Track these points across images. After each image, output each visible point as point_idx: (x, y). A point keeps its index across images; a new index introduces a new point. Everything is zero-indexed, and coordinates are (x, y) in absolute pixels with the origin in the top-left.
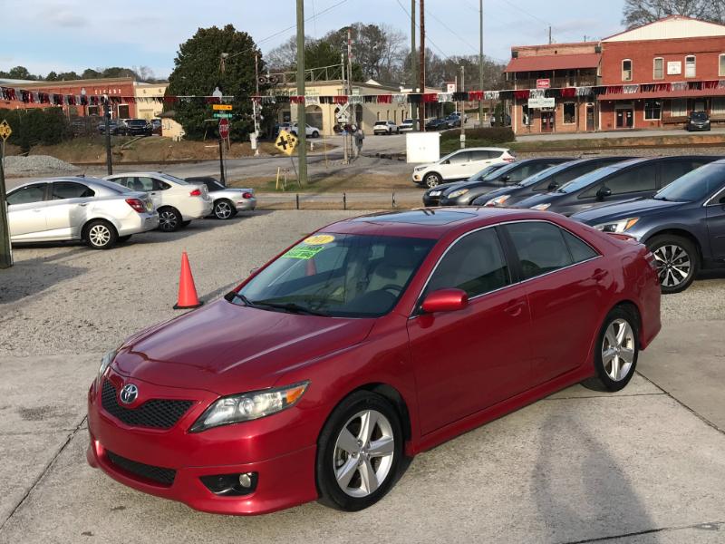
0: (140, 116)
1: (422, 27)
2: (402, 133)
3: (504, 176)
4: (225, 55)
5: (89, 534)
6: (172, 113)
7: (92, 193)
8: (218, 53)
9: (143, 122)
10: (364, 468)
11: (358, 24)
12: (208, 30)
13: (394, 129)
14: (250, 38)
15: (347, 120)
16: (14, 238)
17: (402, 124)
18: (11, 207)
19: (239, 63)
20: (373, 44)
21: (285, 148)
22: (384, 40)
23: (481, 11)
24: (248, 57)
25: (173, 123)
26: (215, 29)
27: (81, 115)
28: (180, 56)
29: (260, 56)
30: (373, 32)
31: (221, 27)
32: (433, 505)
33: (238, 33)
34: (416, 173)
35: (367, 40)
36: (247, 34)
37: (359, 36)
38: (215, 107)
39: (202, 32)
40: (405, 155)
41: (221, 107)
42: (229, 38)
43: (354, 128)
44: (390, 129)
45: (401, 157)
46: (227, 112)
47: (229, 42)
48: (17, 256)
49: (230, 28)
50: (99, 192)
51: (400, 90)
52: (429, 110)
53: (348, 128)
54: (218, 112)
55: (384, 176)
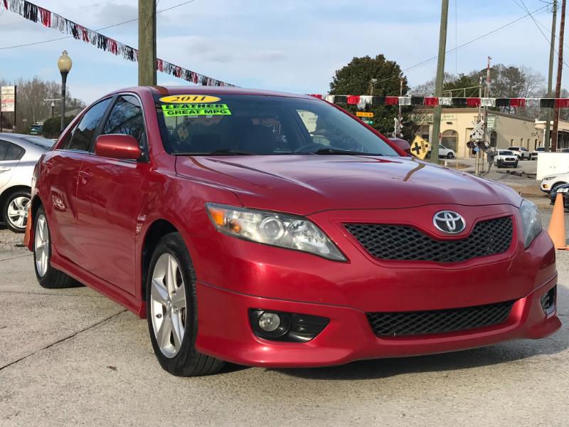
2: (534, 159)
4: (374, 80)
8: (369, 79)
11: (499, 65)
12: (362, 59)
13: (527, 154)
14: (398, 67)
15: (481, 137)
17: (535, 152)
19: (386, 88)
20: (512, 84)
21: (418, 153)
22: (523, 81)
24: (394, 83)
26: (368, 58)
28: (335, 81)
29: (405, 83)
30: (513, 73)
31: (373, 57)
33: (388, 62)
34: (544, 182)
35: (505, 80)
36: (395, 63)
37: (500, 76)
38: (359, 114)
39: (356, 61)
40: (536, 174)
41: (363, 114)
42: (378, 66)
43: (487, 144)
44: (523, 154)
45: (532, 176)
46: (371, 119)
47: (378, 70)
49: (381, 57)
51: (534, 122)
52: (562, 141)
53: (481, 144)
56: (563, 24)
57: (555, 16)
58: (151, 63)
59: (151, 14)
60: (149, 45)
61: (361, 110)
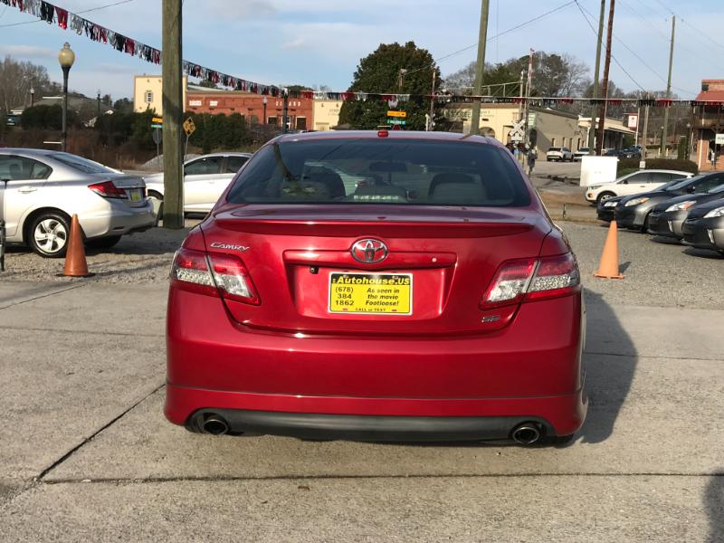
0: (316, 127)
1: (609, 52)
2: (576, 161)
3: (690, 187)
4: (403, 71)
6: (347, 124)
8: (397, 69)
11: (540, 53)
12: (390, 46)
13: (569, 156)
14: (430, 56)
15: (521, 139)
17: (578, 153)
18: (187, 177)
19: (416, 79)
20: (553, 74)
22: (566, 71)
23: (672, 40)
24: (426, 74)
26: (396, 45)
28: (360, 70)
29: (438, 74)
30: (555, 62)
31: (402, 44)
33: (419, 50)
34: (590, 191)
35: (546, 70)
36: (427, 51)
37: (540, 65)
38: (390, 113)
39: (383, 48)
40: (579, 179)
41: (395, 114)
42: (408, 55)
43: (527, 147)
44: (565, 155)
45: (575, 181)
47: (408, 59)
49: (411, 45)
51: (578, 118)
52: (607, 141)
53: (521, 146)
54: (392, 118)
55: (555, 195)
56: (612, 13)
59: (176, 14)
61: (393, 109)
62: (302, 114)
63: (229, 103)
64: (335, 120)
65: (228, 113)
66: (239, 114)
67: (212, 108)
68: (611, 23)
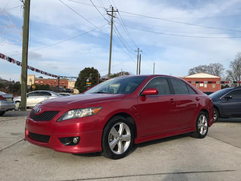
0: (69, 88)
1: (140, 70)
4: (91, 74)
5: (17, 161)
6: (77, 87)
7: (51, 95)
8: (89, 73)
9: (69, 89)
10: (120, 144)
11: (124, 71)
12: (88, 68)
14: (97, 71)
16: (28, 105)
18: (28, 97)
19: (94, 76)
23: (154, 68)
24: (96, 75)
25: (77, 90)
26: (89, 68)
27: (54, 86)
28: (80, 74)
29: (99, 75)
30: (127, 73)
31: (91, 68)
32: (144, 160)
33: (95, 69)
37: (124, 74)
38: (87, 83)
39: (86, 68)
41: (88, 83)
46: (90, 85)
47: (92, 71)
48: (27, 110)
49: (93, 68)
50: (53, 95)
56: (140, 61)
57: (138, 59)
58: (26, 66)
60: (25, 61)
61: (88, 82)
62: (65, 85)
63: (46, 82)
64: (73, 86)
65: (45, 84)
66: (48, 85)
67: (41, 83)
68: (140, 64)
